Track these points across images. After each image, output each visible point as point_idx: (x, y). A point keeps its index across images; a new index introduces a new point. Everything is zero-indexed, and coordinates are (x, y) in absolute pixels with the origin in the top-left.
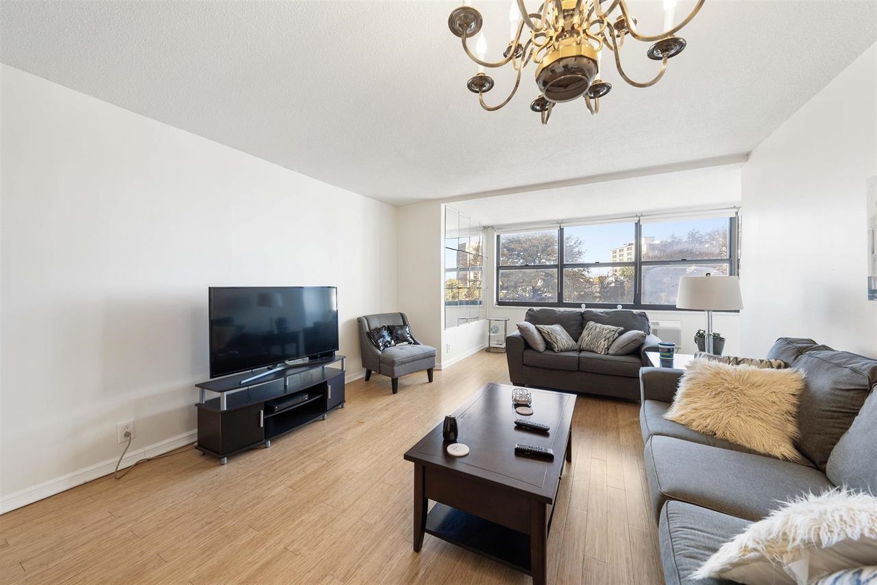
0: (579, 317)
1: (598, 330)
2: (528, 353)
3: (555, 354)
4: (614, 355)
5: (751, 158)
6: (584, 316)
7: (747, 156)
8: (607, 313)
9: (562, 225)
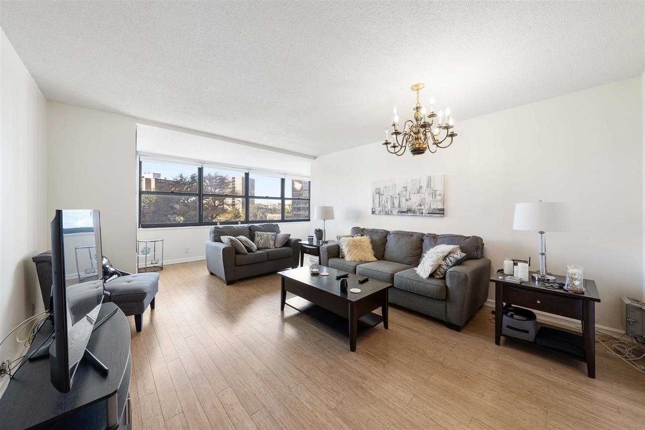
0: (248, 230)
1: (266, 236)
2: (239, 257)
3: (254, 253)
4: (280, 247)
5: (317, 159)
6: (251, 228)
7: (315, 158)
8: (262, 226)
9: (204, 165)
